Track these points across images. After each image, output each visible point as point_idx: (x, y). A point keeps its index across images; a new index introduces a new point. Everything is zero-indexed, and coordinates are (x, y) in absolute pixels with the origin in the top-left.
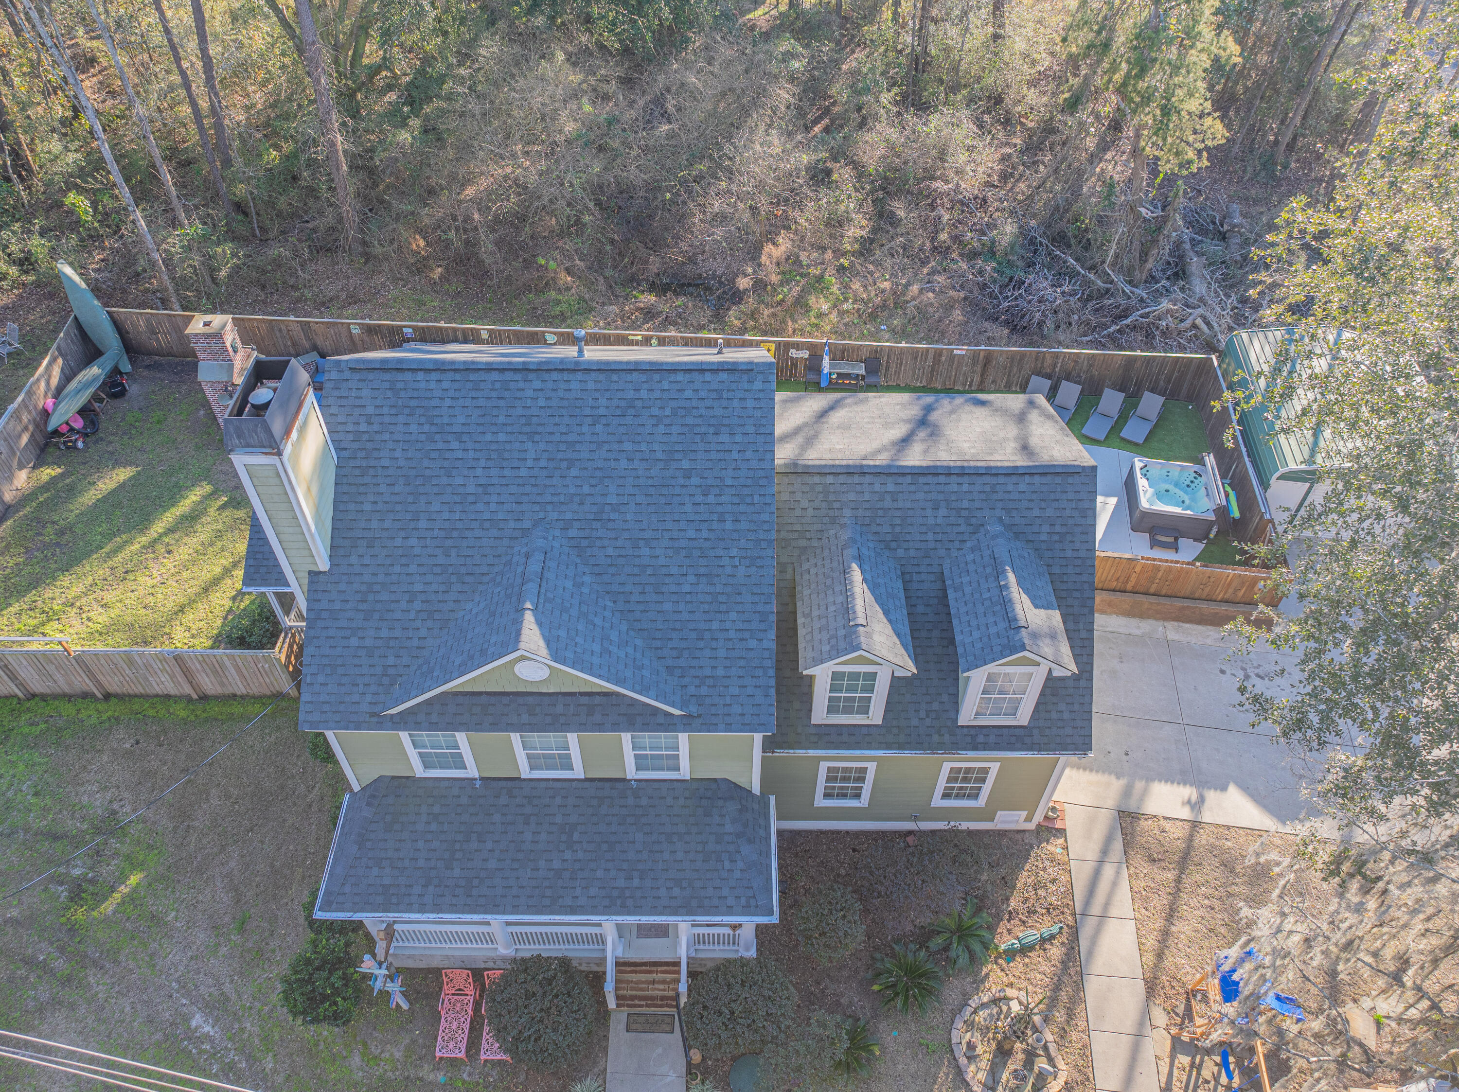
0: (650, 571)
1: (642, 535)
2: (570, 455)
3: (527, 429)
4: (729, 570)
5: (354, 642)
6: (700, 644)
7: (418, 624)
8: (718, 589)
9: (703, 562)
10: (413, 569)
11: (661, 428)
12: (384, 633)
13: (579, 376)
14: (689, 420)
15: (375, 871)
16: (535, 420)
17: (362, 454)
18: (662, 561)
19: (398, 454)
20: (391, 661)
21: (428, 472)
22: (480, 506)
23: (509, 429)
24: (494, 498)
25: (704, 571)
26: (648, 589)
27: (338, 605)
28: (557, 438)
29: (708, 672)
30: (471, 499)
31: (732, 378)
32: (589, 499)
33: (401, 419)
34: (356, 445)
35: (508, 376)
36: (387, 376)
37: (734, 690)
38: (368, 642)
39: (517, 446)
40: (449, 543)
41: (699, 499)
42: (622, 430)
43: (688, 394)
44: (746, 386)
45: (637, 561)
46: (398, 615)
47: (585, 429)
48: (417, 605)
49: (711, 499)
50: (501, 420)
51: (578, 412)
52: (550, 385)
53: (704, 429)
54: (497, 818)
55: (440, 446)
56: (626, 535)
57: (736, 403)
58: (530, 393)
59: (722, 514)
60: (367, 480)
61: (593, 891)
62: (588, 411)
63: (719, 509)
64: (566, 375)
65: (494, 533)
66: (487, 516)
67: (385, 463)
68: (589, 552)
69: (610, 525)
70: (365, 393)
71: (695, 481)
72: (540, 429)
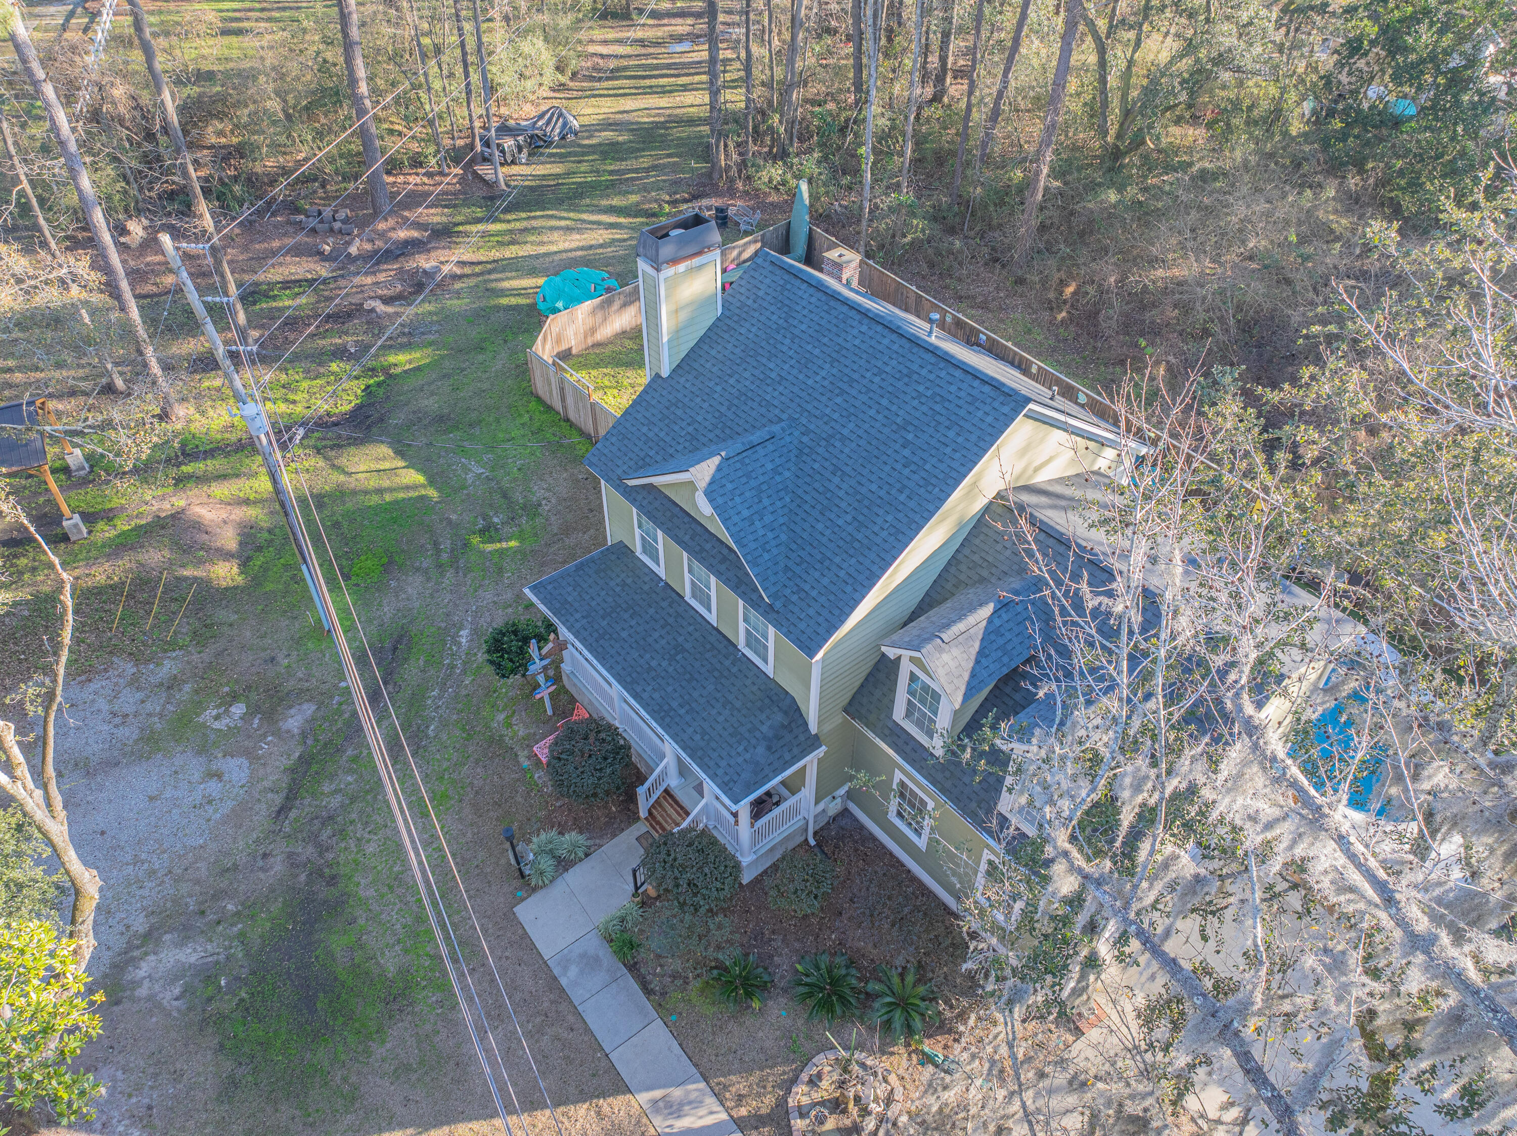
0: (829, 495)
1: (845, 468)
3: (834, 355)
4: (876, 529)
5: (644, 429)
6: (818, 566)
7: (681, 440)
8: (859, 536)
9: (865, 511)
10: (705, 405)
11: (915, 403)
12: (662, 434)
13: (894, 337)
14: (937, 407)
15: (570, 589)
16: (844, 352)
17: (736, 318)
18: (841, 494)
19: (754, 330)
20: (652, 453)
21: (760, 351)
22: (769, 389)
23: (825, 349)
24: (781, 389)
25: (861, 518)
26: (819, 507)
27: (654, 402)
28: (847, 371)
29: (807, 587)
30: (769, 381)
31: (992, 394)
32: (833, 424)
33: (772, 308)
34: (737, 311)
35: (853, 313)
36: (786, 277)
37: (811, 612)
38: (651, 434)
39: (820, 362)
40: (736, 402)
41: (898, 466)
42: (890, 389)
43: (953, 389)
44: (996, 404)
45: (827, 484)
46: (676, 428)
47: (868, 375)
48: (690, 429)
49: (906, 472)
50: (825, 340)
51: (873, 361)
52: (871, 333)
53: (942, 419)
54: (652, 611)
55: (780, 337)
56: (835, 461)
57: (980, 414)
58: (855, 332)
59: (905, 487)
60: (726, 336)
61: (656, 696)
62: (879, 364)
63: (905, 482)
64: (886, 332)
65: (763, 411)
66: (768, 397)
67: (743, 331)
68: (804, 458)
69: (831, 449)
70: (767, 281)
71: (906, 452)
72: (842, 360)
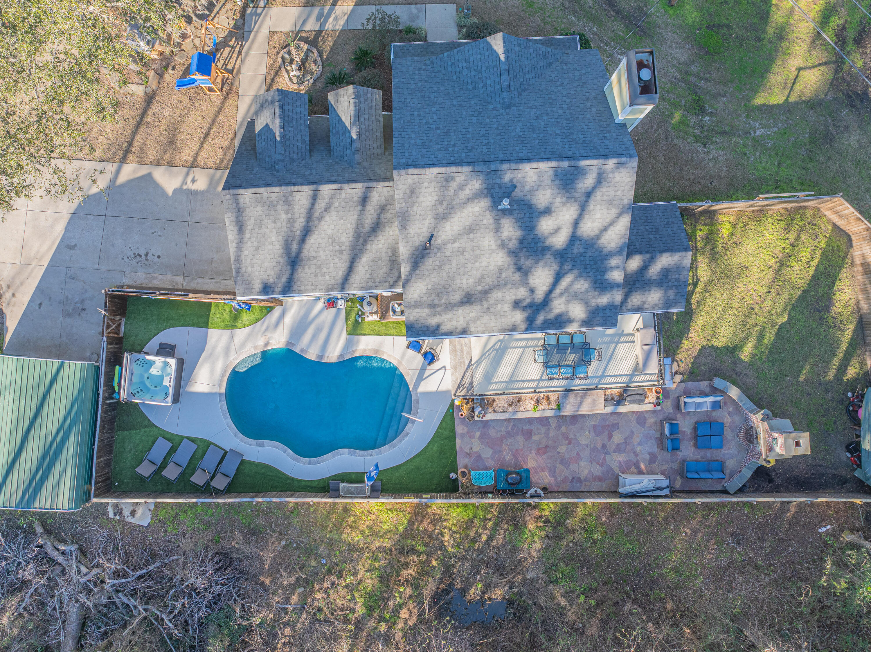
1: (457, 108)
2: (498, 132)
3: (523, 139)
11: (453, 143)
16: (519, 142)
19: (586, 127)
21: (568, 122)
22: (539, 113)
23: (532, 139)
24: (532, 116)
28: (506, 137)
30: (544, 115)
31: (417, 163)
32: (485, 118)
39: (526, 133)
41: (431, 121)
42: (473, 142)
43: (440, 156)
47: (492, 141)
49: (425, 121)
51: (497, 146)
53: (431, 144)
55: (566, 131)
56: (465, 108)
57: (414, 154)
58: (524, 152)
59: (419, 117)
62: (492, 147)
66: (534, 110)
71: (433, 126)
72: (516, 139)
